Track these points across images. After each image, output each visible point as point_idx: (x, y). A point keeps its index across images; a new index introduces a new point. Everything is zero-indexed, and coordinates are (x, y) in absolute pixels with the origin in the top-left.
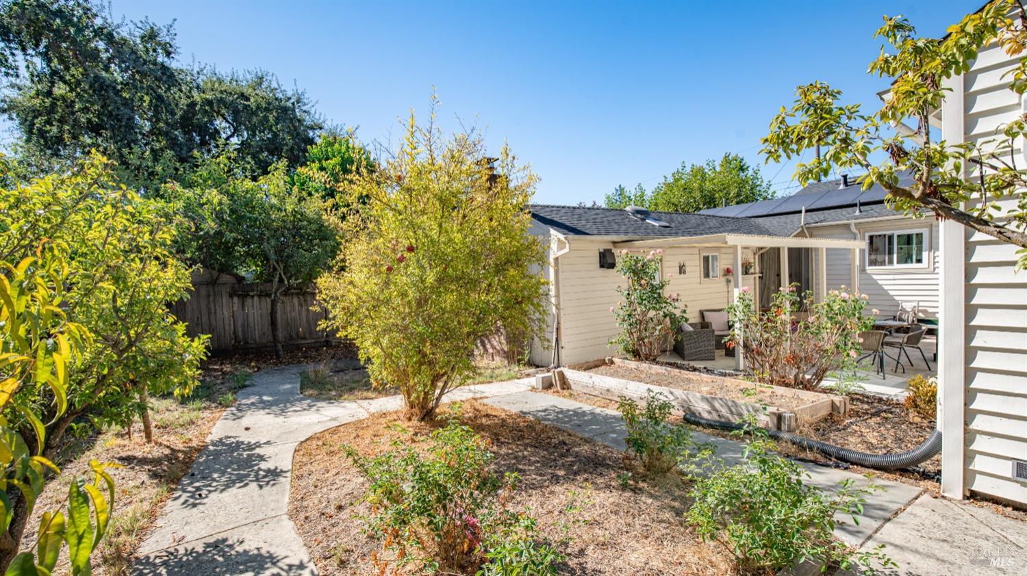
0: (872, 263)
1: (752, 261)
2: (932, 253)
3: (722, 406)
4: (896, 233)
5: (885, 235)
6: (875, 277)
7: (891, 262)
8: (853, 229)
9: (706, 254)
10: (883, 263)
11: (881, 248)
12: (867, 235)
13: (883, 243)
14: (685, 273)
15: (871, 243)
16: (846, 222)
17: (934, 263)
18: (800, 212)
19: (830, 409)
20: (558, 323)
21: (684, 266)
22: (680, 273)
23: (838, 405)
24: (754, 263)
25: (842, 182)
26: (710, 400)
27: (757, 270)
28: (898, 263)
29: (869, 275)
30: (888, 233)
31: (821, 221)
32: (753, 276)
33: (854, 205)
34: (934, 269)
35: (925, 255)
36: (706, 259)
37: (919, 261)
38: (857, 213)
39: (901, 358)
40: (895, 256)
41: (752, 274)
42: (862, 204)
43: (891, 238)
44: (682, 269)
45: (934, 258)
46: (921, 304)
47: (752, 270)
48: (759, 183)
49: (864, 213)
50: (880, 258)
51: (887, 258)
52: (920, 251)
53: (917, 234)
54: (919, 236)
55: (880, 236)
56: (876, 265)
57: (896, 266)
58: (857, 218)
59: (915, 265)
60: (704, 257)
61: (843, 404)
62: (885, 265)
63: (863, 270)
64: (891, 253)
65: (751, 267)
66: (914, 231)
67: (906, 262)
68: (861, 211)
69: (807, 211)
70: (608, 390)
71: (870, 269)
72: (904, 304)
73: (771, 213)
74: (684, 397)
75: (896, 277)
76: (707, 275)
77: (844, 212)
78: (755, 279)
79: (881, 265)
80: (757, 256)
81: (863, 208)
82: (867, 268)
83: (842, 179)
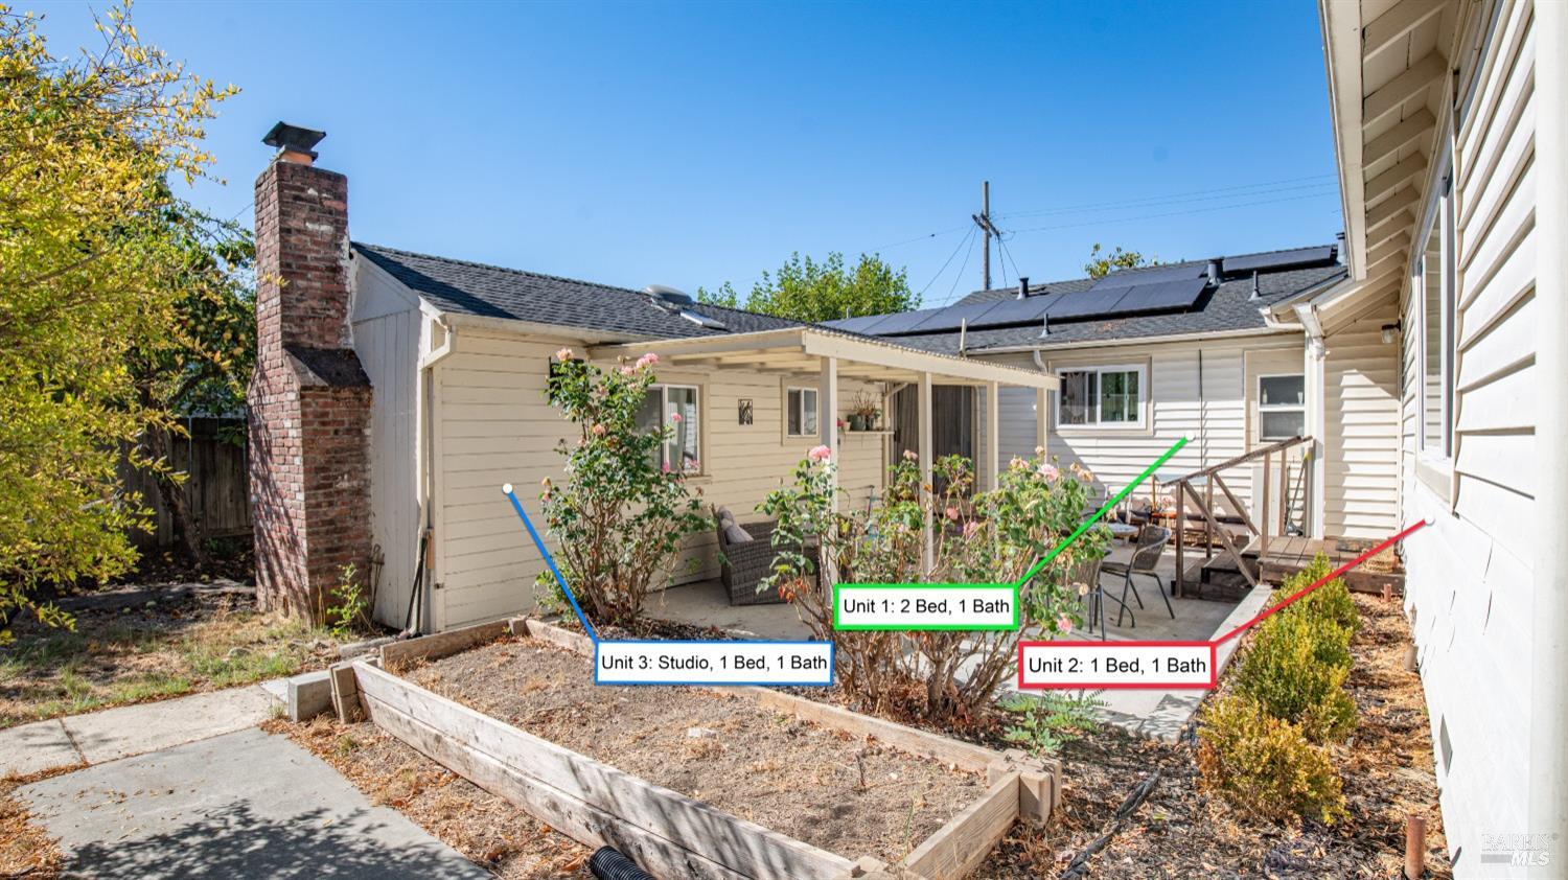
0: (1067, 418)
1: (878, 406)
2: (1151, 405)
3: (697, 833)
4: (1101, 370)
5: (1084, 373)
6: (1069, 442)
7: (1092, 419)
8: (1038, 358)
9: (795, 388)
10: (1080, 420)
11: (1078, 395)
12: (1059, 371)
13: (1080, 385)
14: (750, 421)
15: (1064, 383)
16: (1028, 348)
17: (1155, 421)
18: (958, 330)
19: (1014, 808)
20: (430, 526)
21: (748, 407)
22: (741, 422)
23: (1036, 793)
24: (883, 411)
25: (1020, 290)
26: (666, 805)
27: (888, 423)
28: (1103, 419)
29: (1061, 438)
30: (1090, 369)
31: (991, 346)
32: (880, 434)
33: (1039, 323)
34: (1155, 431)
35: (1141, 407)
36: (794, 398)
37: (1133, 417)
38: (1044, 334)
39: (1127, 599)
40: (1099, 408)
41: (878, 430)
42: (1052, 322)
43: (1092, 376)
44: (745, 415)
45: (1155, 413)
47: (878, 424)
48: (904, 296)
49: (1054, 335)
50: (1075, 411)
51: (1087, 411)
52: (1134, 402)
53: (1130, 373)
54: (1134, 375)
55: (1076, 374)
56: (1070, 423)
57: (1100, 425)
58: (1043, 342)
59: (1126, 425)
60: (791, 394)
61: (1047, 787)
62: (1084, 423)
63: (1052, 431)
64: (1092, 403)
65: (876, 416)
66: (1126, 368)
67: (1114, 419)
68: (1049, 332)
69: (970, 329)
70: (438, 739)
71: (1063, 429)
72: (1111, 489)
73: (916, 329)
74: (605, 790)
75: (1100, 443)
76: (795, 427)
77: (1024, 333)
78: (883, 440)
79: (1079, 423)
80: (887, 399)
81: (1053, 328)
82: (1058, 426)
83: (1020, 285)
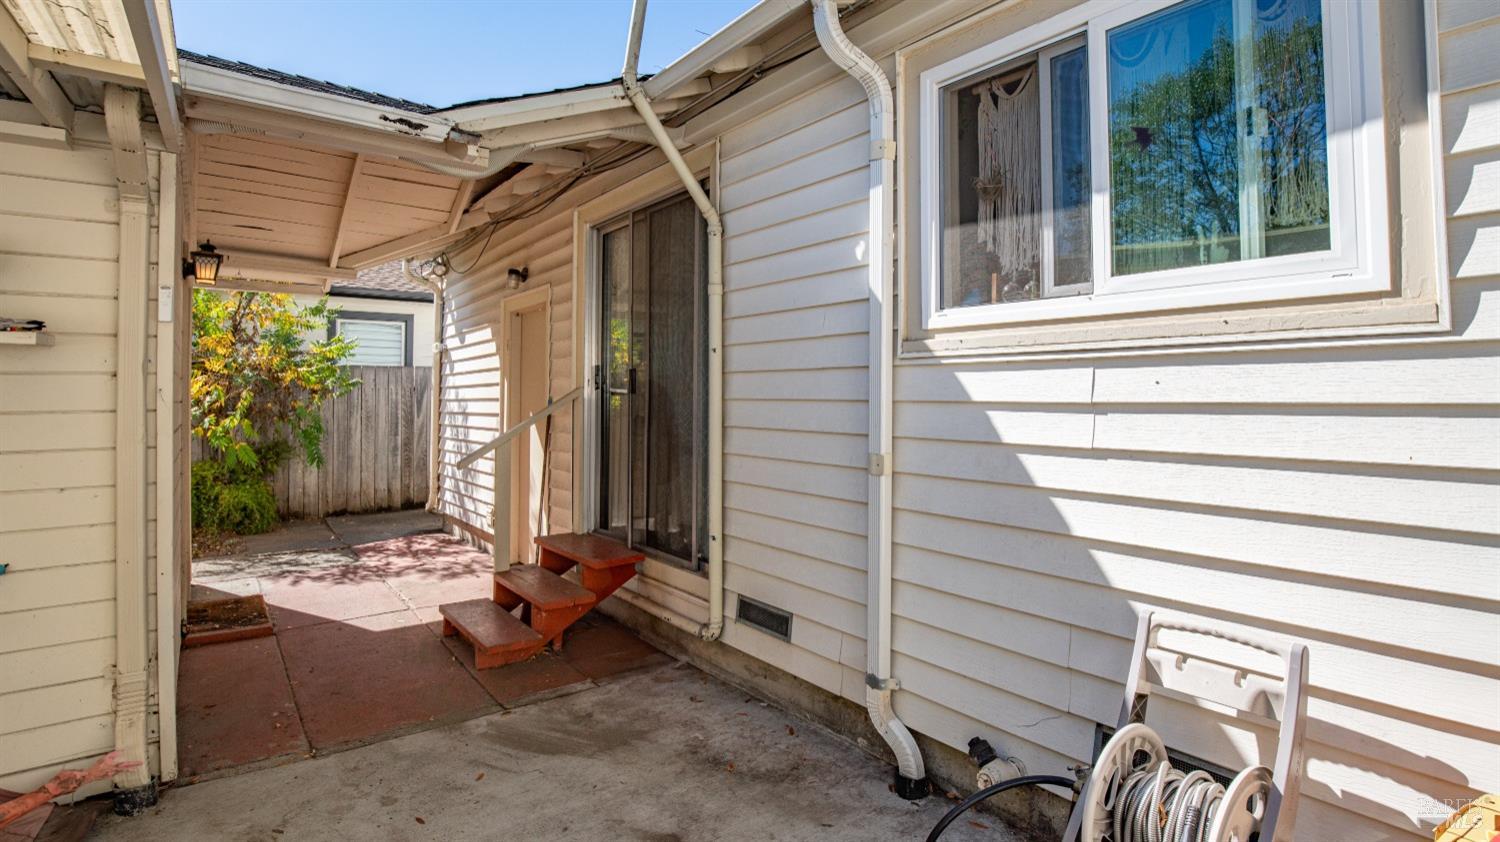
2: (1424, 141)
13: (1024, 117)
17: (1460, 234)
28: (1122, 264)
29: (945, 369)
34: (1465, 297)
40: (1099, 215)
43: (1068, 61)
45: (1457, 179)
46: (1329, 668)
56: (987, 299)
63: (913, 339)
64: (1074, 192)
71: (953, 327)
75: (1118, 384)
82: (935, 320)
